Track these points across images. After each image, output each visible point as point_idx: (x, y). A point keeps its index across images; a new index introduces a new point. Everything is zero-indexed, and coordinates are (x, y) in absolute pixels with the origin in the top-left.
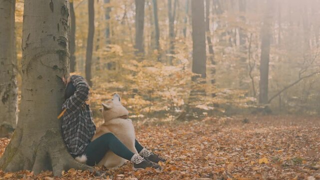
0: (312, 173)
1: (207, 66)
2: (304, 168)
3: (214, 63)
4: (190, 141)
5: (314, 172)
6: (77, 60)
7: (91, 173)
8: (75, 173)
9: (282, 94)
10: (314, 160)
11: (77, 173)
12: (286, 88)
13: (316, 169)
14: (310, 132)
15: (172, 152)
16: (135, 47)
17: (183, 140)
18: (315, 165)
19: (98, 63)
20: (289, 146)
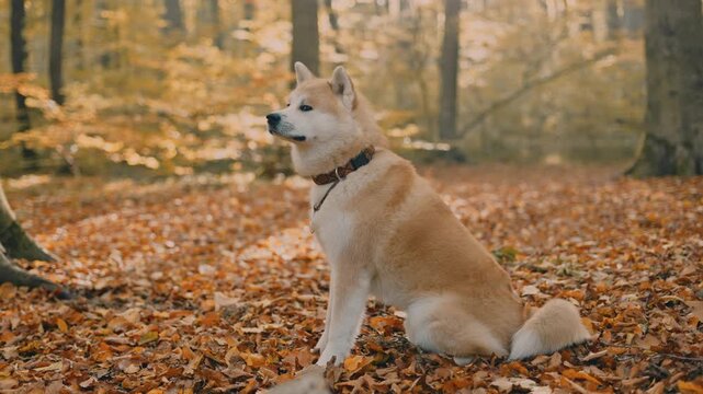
0: (534, 280)
2: (519, 269)
3: (339, 51)
5: (537, 277)
6: (28, 47)
7: (49, 292)
8: (12, 295)
10: (542, 254)
11: (17, 295)
12: (496, 106)
13: (544, 271)
15: (238, 244)
16: (165, 17)
17: (264, 219)
18: (541, 262)
19: (79, 54)
20: (493, 226)
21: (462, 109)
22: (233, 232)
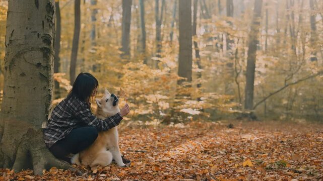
0: (296, 176)
1: (193, 70)
2: (288, 171)
3: (200, 67)
4: (174, 144)
5: (297, 175)
6: (61, 62)
7: (72, 172)
8: (56, 173)
9: (267, 100)
10: (298, 164)
11: (58, 172)
12: (271, 94)
13: (300, 173)
14: (294, 137)
15: (155, 154)
16: (120, 49)
17: (167, 143)
18: (299, 168)
19: (83, 65)
20: (273, 151)
21: (255, 95)
22: (153, 148)
